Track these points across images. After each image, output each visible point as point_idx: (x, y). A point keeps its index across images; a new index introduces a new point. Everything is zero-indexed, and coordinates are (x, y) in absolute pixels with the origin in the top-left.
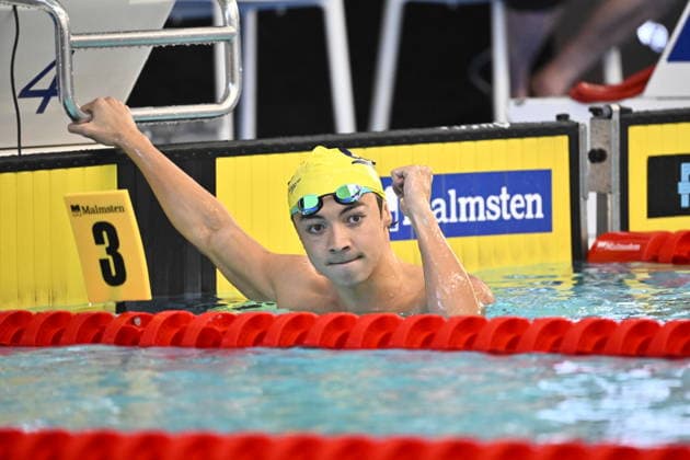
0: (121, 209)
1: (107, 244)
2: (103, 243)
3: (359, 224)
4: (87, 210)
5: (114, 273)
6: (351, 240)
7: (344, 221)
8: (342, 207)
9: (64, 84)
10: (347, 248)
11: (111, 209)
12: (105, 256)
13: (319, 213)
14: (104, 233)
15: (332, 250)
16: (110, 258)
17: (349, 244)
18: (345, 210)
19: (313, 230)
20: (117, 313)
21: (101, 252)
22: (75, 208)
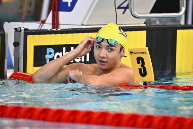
0: (146, 53)
1: (141, 64)
2: (140, 63)
3: (111, 52)
4: (135, 53)
5: (143, 73)
6: (106, 55)
7: (107, 49)
8: (108, 45)
9: (131, 5)
10: (104, 57)
11: (142, 53)
12: (140, 67)
13: (101, 43)
14: (140, 60)
15: (99, 56)
16: (142, 68)
17: (105, 56)
18: (108, 46)
19: (98, 47)
20: (144, 85)
21: (139, 66)
22: (131, 52)
